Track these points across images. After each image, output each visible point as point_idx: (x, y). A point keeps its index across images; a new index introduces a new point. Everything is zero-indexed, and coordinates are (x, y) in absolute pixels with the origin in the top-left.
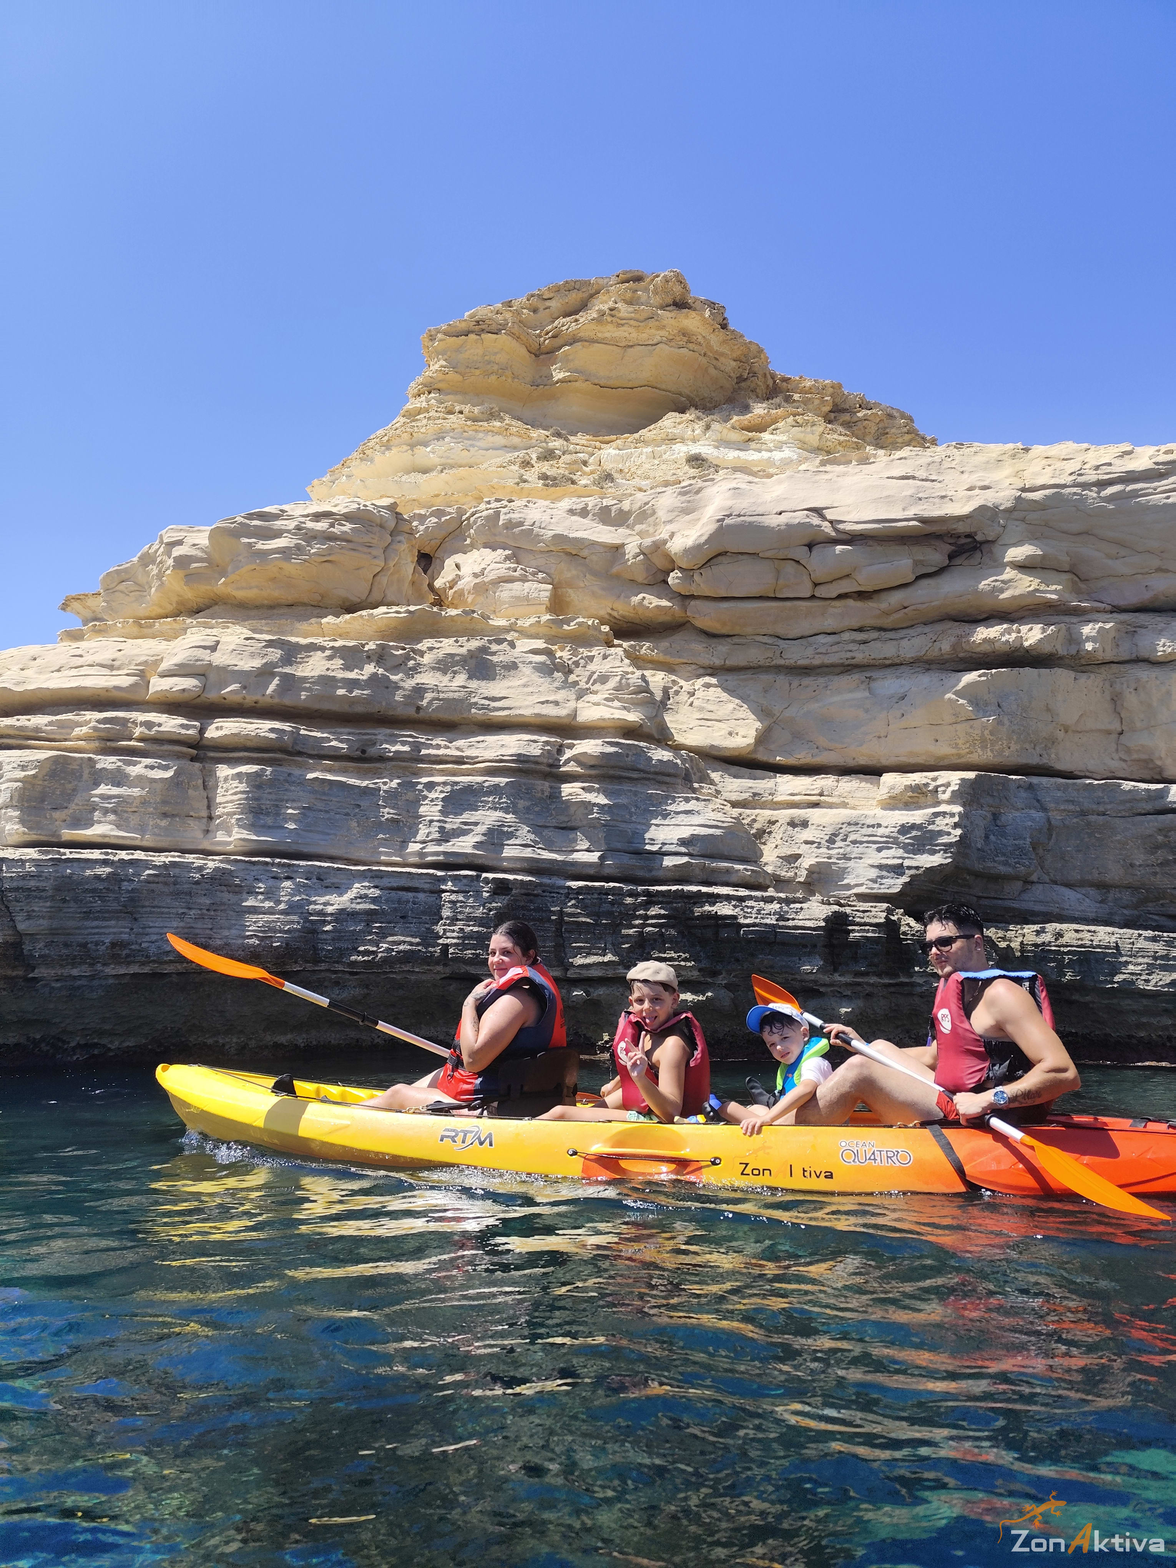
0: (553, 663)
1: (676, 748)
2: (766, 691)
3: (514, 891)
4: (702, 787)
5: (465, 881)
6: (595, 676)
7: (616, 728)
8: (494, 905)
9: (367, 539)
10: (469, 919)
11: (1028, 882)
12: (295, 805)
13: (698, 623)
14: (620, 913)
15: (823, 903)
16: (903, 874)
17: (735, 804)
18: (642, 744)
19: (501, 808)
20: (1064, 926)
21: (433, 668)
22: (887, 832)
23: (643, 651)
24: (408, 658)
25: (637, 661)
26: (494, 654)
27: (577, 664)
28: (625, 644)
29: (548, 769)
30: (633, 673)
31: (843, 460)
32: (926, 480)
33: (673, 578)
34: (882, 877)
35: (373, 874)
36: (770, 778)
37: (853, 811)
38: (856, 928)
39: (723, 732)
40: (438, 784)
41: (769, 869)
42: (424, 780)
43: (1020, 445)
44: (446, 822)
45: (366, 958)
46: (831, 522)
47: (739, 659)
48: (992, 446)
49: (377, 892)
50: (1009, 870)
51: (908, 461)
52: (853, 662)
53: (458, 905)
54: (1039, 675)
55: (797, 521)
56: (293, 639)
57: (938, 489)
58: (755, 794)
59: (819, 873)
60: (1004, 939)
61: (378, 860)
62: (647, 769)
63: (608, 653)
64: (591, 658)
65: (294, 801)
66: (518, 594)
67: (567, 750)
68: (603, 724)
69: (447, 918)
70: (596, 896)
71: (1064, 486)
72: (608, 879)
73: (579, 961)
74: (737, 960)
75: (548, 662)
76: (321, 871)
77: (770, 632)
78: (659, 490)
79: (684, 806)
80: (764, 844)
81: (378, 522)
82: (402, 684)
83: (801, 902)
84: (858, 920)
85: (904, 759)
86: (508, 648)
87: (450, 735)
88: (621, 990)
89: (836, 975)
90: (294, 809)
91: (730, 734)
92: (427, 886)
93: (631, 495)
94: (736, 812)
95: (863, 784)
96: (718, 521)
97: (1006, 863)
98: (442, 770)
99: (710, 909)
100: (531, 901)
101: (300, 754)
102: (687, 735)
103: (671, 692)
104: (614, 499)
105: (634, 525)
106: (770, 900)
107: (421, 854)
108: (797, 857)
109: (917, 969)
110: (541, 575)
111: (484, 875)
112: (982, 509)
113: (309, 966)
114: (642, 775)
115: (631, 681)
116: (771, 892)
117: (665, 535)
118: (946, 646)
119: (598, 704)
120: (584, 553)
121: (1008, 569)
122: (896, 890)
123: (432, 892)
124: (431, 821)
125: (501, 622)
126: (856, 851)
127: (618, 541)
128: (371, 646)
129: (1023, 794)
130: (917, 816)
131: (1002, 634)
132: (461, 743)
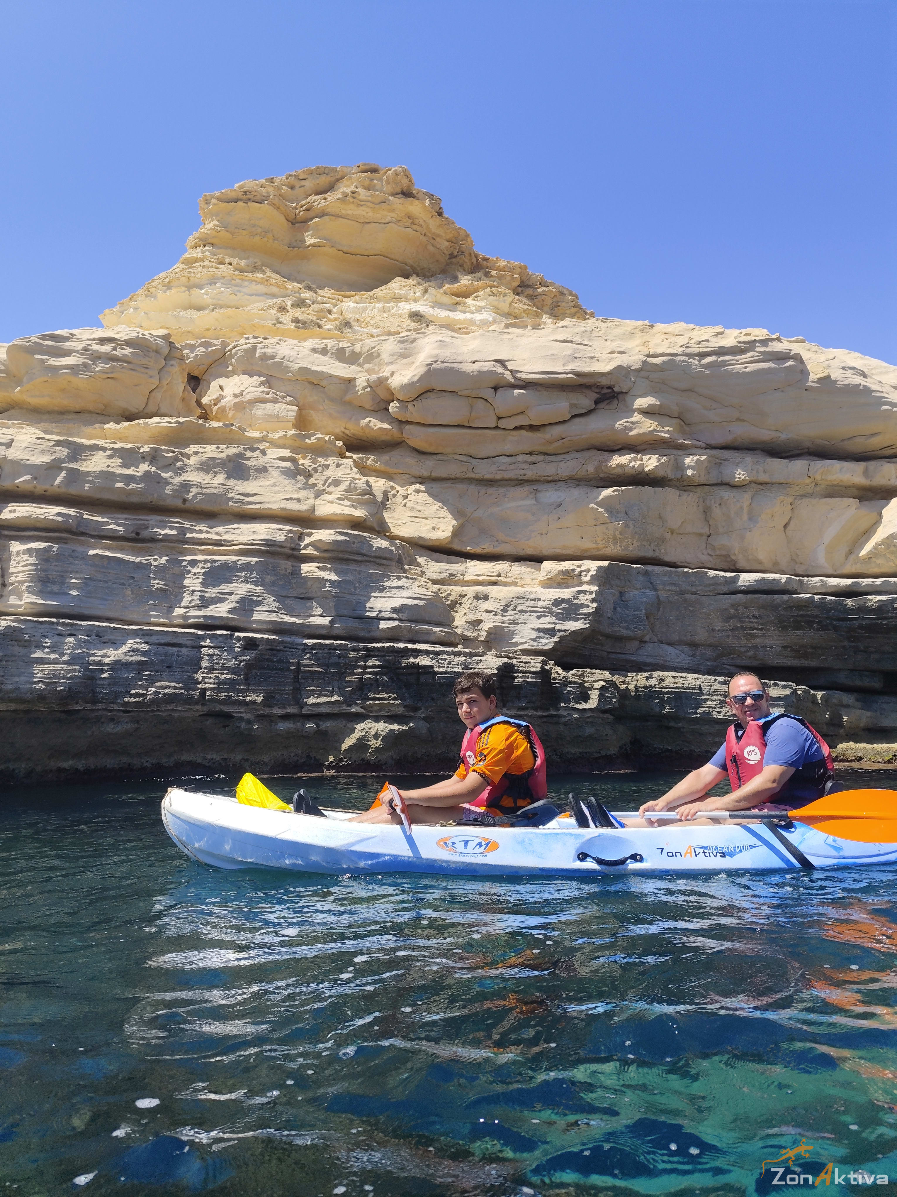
0: (297, 469)
1: (392, 538)
2: (461, 497)
3: (260, 647)
4: (410, 569)
5: (220, 639)
6: (330, 481)
7: (345, 521)
8: (244, 657)
9: (144, 361)
10: (223, 668)
11: (642, 642)
12: (78, 576)
13: (411, 443)
14: (345, 664)
15: (496, 656)
16: (555, 635)
17: (435, 582)
18: (365, 534)
19: (252, 582)
20: (665, 674)
21: (198, 469)
22: (544, 604)
23: (369, 462)
24: (177, 459)
25: (363, 470)
26: (248, 459)
27: (316, 470)
28: (355, 457)
29: (290, 552)
30: (360, 479)
31: (521, 324)
32: (581, 344)
33: (393, 407)
34: (540, 638)
35: (144, 632)
36: (462, 562)
37: (521, 589)
38: (520, 675)
39: (427, 528)
40: (200, 561)
41: (459, 631)
42: (189, 558)
43: (647, 323)
44: (205, 592)
45: (137, 699)
46: (511, 371)
47: (441, 471)
48: (628, 322)
49: (147, 647)
50: (630, 633)
51: (568, 329)
52: (525, 477)
53: (215, 657)
54: (655, 492)
55: (486, 369)
56: (79, 440)
57: (588, 352)
58: (450, 575)
59: (495, 634)
60: (624, 683)
61: (149, 621)
62: (369, 553)
63: (340, 462)
64: (327, 466)
65: (77, 572)
66: (270, 412)
67: (306, 538)
68: (335, 518)
69: (205, 668)
70: (326, 651)
71: (676, 355)
72: (336, 638)
73: (312, 701)
74: (433, 699)
75: (293, 468)
76: (100, 629)
77: (464, 452)
78: (383, 338)
79: (396, 583)
80: (456, 612)
81: (154, 347)
82: (171, 480)
83: (481, 656)
84: (521, 669)
85: (559, 551)
86: (260, 455)
87: (211, 522)
88: (344, 722)
89: (504, 709)
90: (76, 579)
91: (434, 528)
92: (189, 643)
93: (361, 340)
94: (435, 588)
95: (529, 569)
96: (428, 365)
97: (628, 628)
98: (203, 551)
99: (414, 660)
100: (274, 655)
101: (83, 534)
102: (401, 529)
103: (390, 494)
104: (348, 342)
105: (363, 364)
106: (458, 654)
107: (185, 617)
108: (480, 621)
109: (562, 705)
110: (288, 399)
111: (237, 634)
112: (619, 368)
113: (89, 706)
114: (365, 558)
115: (358, 485)
116: (460, 648)
117: (387, 374)
118: (591, 469)
119: (332, 502)
120: (324, 383)
121: (636, 414)
122: (549, 647)
123: (193, 647)
124: (194, 591)
125: (255, 434)
126: (521, 618)
127: (350, 376)
128: (146, 448)
129: (641, 578)
130: (566, 593)
131: (630, 462)
132: (219, 529)
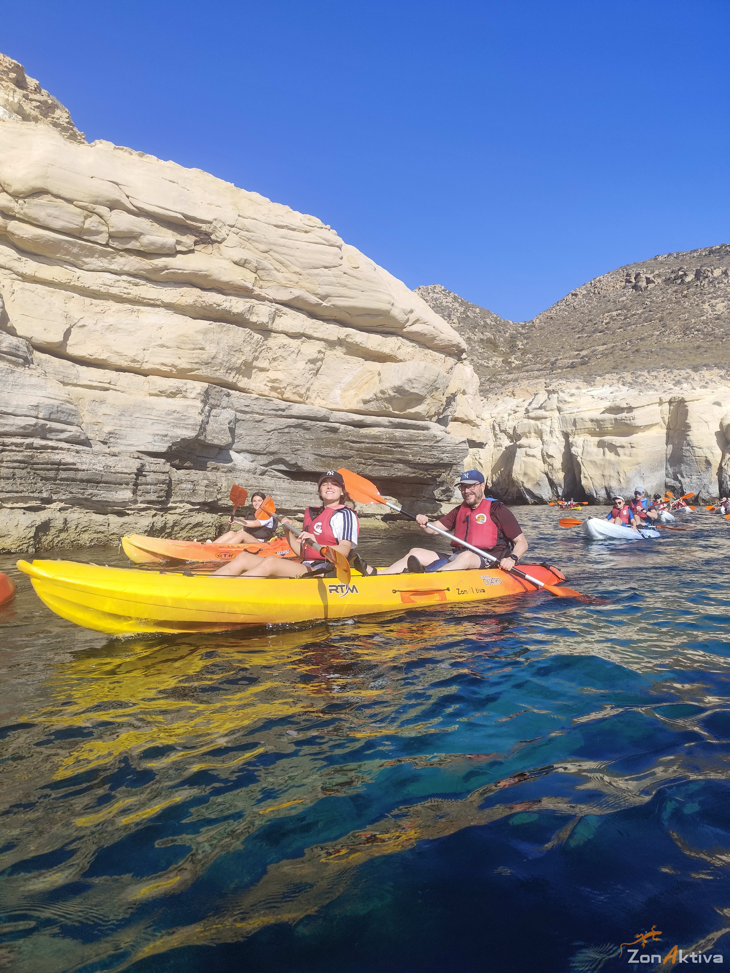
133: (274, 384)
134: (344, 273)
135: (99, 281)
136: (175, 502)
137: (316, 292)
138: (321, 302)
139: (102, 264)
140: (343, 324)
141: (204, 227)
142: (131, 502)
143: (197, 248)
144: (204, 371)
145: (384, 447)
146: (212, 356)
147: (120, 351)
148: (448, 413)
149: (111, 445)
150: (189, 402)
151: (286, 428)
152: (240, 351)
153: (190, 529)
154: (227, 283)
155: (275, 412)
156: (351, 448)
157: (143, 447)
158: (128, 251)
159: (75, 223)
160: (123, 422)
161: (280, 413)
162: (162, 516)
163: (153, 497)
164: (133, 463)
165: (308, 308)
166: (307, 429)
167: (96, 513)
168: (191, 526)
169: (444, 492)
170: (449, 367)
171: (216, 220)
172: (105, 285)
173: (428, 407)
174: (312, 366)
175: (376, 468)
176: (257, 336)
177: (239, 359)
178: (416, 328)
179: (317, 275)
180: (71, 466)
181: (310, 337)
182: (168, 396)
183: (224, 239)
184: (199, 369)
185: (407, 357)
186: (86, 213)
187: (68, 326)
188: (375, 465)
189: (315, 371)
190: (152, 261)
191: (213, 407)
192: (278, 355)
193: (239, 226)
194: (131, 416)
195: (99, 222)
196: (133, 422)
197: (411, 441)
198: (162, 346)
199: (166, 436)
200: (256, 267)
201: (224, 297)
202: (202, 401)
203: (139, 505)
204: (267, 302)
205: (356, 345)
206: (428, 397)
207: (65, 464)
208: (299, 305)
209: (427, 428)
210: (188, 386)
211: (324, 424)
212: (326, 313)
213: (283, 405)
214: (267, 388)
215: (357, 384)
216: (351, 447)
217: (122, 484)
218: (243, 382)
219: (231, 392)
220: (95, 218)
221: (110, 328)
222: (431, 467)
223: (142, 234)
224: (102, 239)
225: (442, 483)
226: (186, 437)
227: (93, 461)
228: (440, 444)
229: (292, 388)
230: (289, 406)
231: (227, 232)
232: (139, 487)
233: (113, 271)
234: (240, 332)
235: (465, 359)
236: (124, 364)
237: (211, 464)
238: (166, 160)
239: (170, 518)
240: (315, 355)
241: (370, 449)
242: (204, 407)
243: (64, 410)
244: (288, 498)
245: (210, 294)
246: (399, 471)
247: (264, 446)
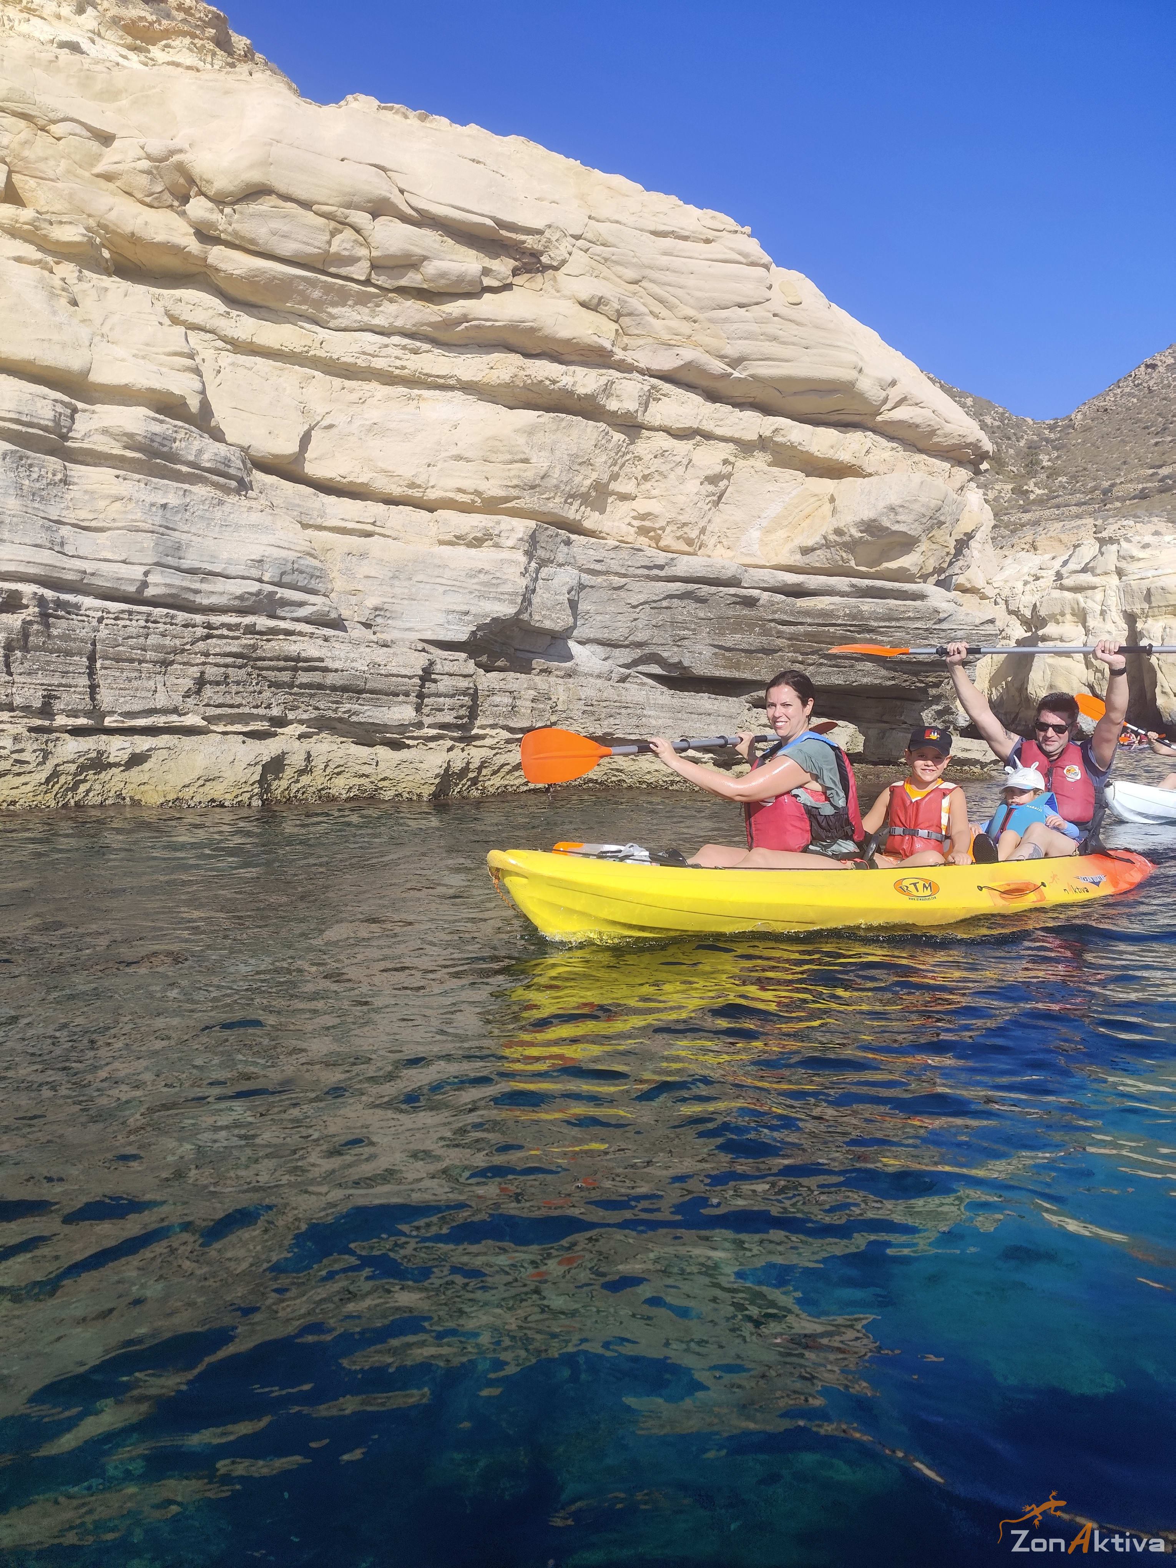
133: (643, 523)
134: (775, 315)
135: (355, 348)
136: (482, 727)
137: (723, 353)
138: (730, 370)
139: (359, 318)
140: (767, 410)
141: (530, 241)
142: (413, 725)
143: (518, 280)
144: (529, 501)
145: (840, 631)
146: (542, 473)
147: (390, 468)
148: (956, 569)
149: (378, 629)
150: (505, 554)
151: (664, 599)
152: (588, 463)
153: (508, 773)
154: (568, 342)
155: (646, 572)
156: (780, 634)
157: (430, 632)
158: (404, 291)
159: (316, 244)
160: (398, 591)
161: (656, 572)
162: (463, 750)
163: (448, 718)
164: (417, 659)
165: (705, 383)
166: (702, 601)
167: (356, 744)
168: (509, 767)
169: (940, 714)
170: (958, 485)
171: (549, 226)
172: (364, 353)
173: (922, 558)
174: (711, 488)
175: (823, 669)
176: (618, 437)
177: (586, 477)
178: (902, 414)
179: (726, 320)
180: (317, 664)
181: (708, 436)
182: (469, 545)
183: (564, 262)
184: (518, 498)
185: (882, 469)
186: (333, 224)
187: (306, 427)
188: (821, 664)
189: (715, 498)
190: (442, 307)
191: (543, 563)
192: (652, 469)
193: (589, 235)
194: (410, 579)
195: (355, 241)
196: (414, 590)
197: (890, 619)
198: (459, 458)
199: (467, 613)
200: (618, 311)
201: (563, 368)
202: (526, 553)
203: (426, 730)
204: (635, 375)
205: (792, 447)
206: (924, 538)
207: (307, 660)
208: (691, 378)
209: (922, 597)
210: (503, 526)
211: (732, 591)
212: (737, 392)
213: (662, 558)
214: (632, 530)
215: (790, 519)
216: (779, 632)
217: (398, 695)
218: (592, 520)
219: (574, 537)
220: (349, 233)
221: (373, 428)
222: (924, 668)
223: (425, 258)
224: (360, 271)
225: (937, 699)
226: (500, 615)
227: (352, 655)
228: (944, 626)
229: (675, 528)
230: (672, 559)
231: (570, 248)
232: (426, 700)
233: (377, 330)
234: (589, 430)
235: (986, 471)
236: (396, 490)
237: (538, 663)
238: (464, 124)
239: (476, 754)
240: (718, 468)
241: (814, 636)
242: (529, 563)
243: (303, 568)
244: (670, 722)
245: (538, 363)
246: (864, 676)
247: (626, 632)
